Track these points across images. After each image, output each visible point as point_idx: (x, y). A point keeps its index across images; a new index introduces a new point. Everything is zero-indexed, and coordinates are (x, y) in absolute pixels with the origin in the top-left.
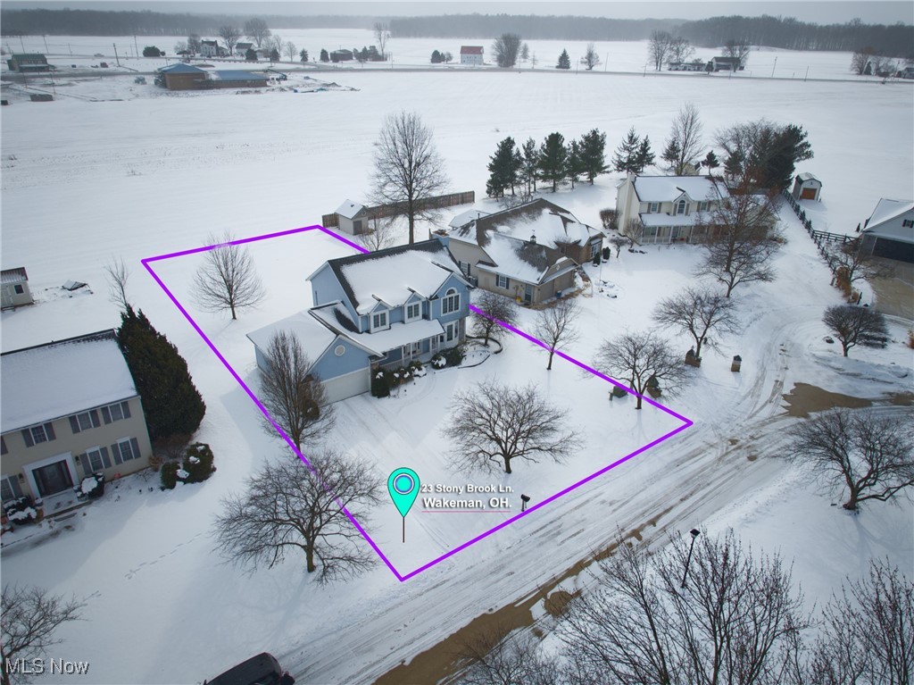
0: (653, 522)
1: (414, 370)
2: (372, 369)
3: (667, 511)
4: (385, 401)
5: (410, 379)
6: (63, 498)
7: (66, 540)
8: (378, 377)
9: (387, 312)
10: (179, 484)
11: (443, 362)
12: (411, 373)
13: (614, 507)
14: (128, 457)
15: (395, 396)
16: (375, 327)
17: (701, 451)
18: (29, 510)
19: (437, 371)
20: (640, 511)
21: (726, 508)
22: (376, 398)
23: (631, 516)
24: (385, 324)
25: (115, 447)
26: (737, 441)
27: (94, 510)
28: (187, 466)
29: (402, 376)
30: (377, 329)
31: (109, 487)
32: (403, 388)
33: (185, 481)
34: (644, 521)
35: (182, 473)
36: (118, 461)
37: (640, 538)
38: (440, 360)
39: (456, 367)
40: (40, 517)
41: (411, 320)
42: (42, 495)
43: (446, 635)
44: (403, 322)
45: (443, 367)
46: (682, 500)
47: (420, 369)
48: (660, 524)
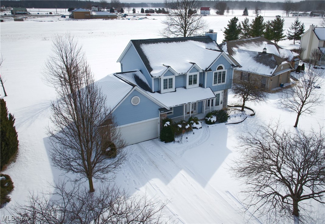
1: (193, 124)
2: (161, 119)
4: (171, 145)
5: (190, 130)
8: (166, 125)
9: (173, 77)
11: (214, 119)
12: (191, 126)
15: (178, 142)
16: (164, 88)
19: (210, 126)
22: (163, 143)
24: (172, 87)
29: (184, 127)
30: (166, 90)
32: (185, 136)
38: (212, 117)
39: (223, 124)
41: (191, 86)
44: (185, 88)
45: (214, 123)
47: (197, 123)
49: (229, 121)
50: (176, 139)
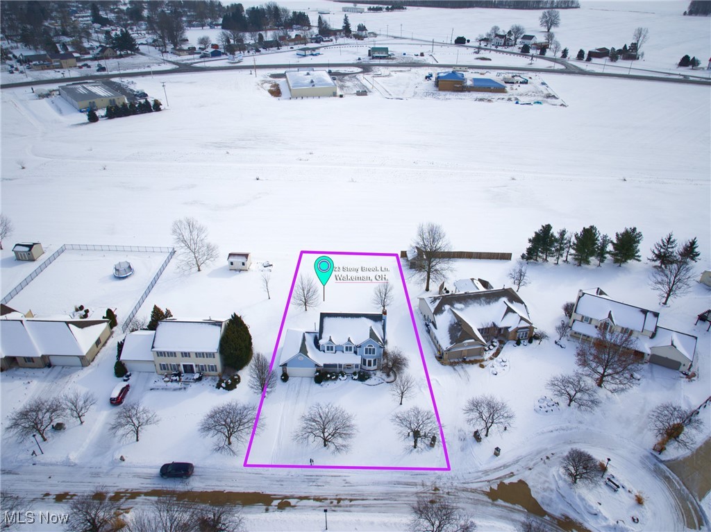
0: (351, 500)
1: (339, 376)
2: (317, 370)
3: (363, 500)
4: (318, 386)
6: (189, 376)
7: (181, 393)
8: (318, 374)
9: (334, 346)
10: (221, 388)
12: (337, 377)
13: (347, 485)
14: (213, 370)
15: (322, 385)
16: (327, 350)
17: (415, 484)
18: (177, 378)
19: (351, 381)
20: (353, 493)
21: (389, 514)
22: (315, 383)
23: (347, 493)
24: (332, 351)
25: (209, 366)
26: (439, 490)
27: (194, 386)
28: (227, 383)
29: (331, 377)
31: (204, 379)
32: (329, 382)
33: (224, 388)
34: (349, 498)
35: (223, 385)
36: (209, 371)
37: (338, 502)
38: (355, 376)
39: (362, 382)
40: (180, 381)
41: (347, 352)
42: (185, 372)
43: (242, 491)
44: (343, 353)
45: (355, 380)
46: (375, 499)
47: (343, 376)
48: (353, 503)
49: (368, 382)
50: (323, 383)
